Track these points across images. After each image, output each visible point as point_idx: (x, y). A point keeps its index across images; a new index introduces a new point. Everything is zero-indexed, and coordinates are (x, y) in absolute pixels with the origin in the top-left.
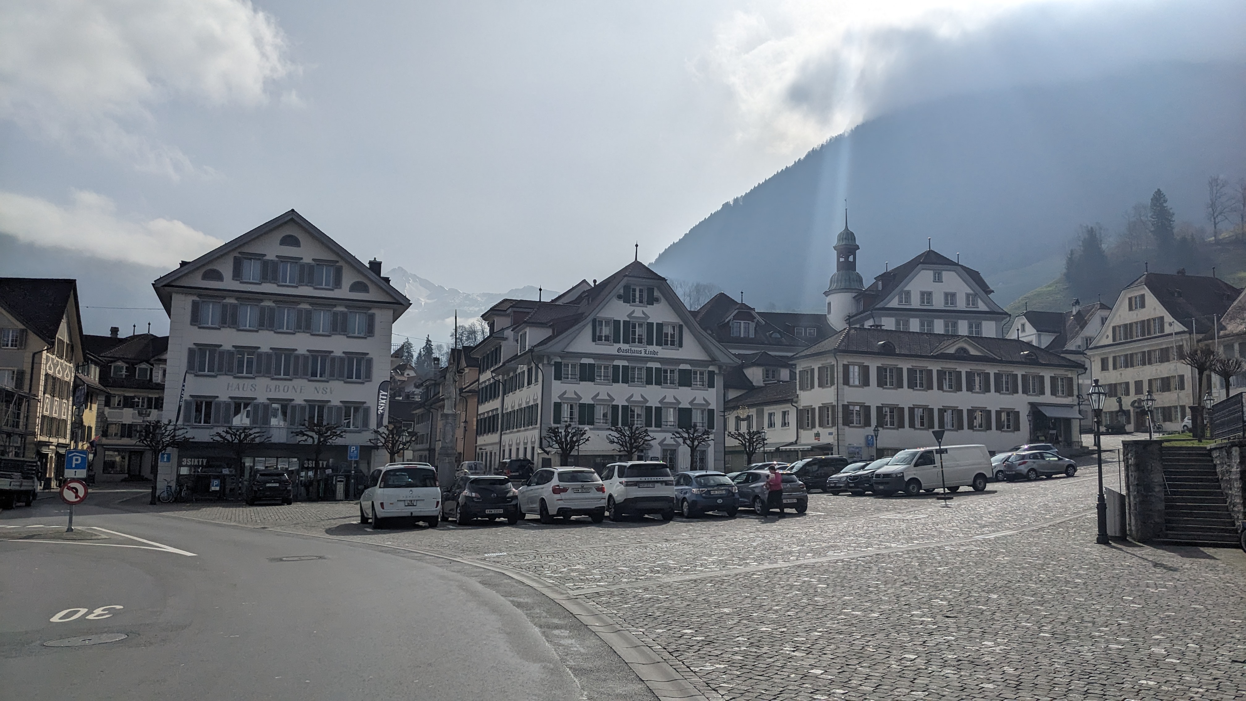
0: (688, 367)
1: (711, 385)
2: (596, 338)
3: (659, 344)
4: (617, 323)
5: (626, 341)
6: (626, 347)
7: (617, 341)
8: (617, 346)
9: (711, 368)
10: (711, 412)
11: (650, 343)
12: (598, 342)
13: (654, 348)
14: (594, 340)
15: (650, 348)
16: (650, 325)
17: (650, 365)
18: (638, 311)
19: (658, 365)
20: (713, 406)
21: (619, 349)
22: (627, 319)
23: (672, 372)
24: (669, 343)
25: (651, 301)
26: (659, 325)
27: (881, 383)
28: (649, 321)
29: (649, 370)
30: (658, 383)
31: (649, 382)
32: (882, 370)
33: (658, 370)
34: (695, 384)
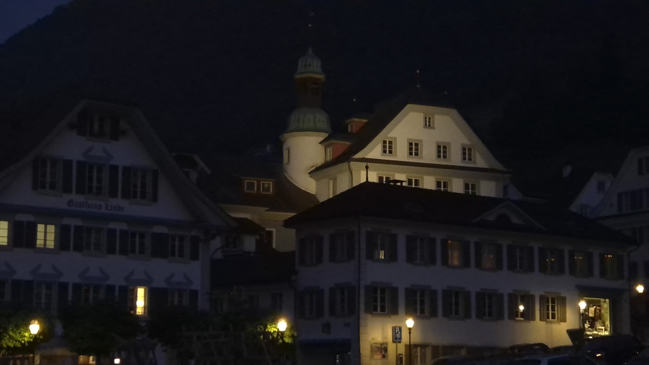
0: (162, 230)
1: (194, 256)
2: (38, 185)
3: (125, 196)
4: (68, 164)
5: (80, 191)
6: (79, 198)
7: (67, 190)
8: (67, 197)
9: (194, 233)
10: (194, 294)
11: (113, 194)
12: (40, 190)
13: (119, 201)
14: (35, 188)
15: (113, 202)
16: (114, 168)
17: (112, 225)
18: (98, 148)
19: (123, 226)
20: (196, 286)
21: (70, 202)
22: (82, 159)
23: (142, 236)
24: (139, 195)
25: (116, 134)
26: (126, 169)
27: (410, 258)
28: (113, 163)
29: (111, 233)
30: (124, 252)
31: (111, 250)
32: (410, 240)
33: (124, 233)
34: (173, 254)
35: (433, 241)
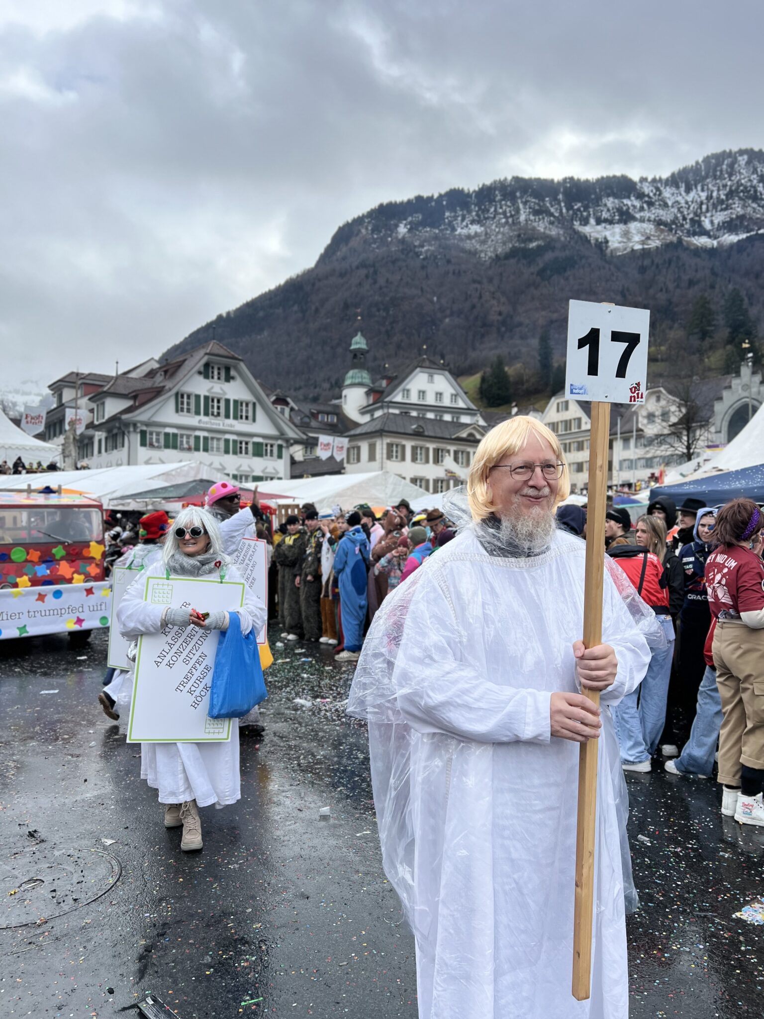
0: (259, 440)
1: (280, 456)
2: (179, 409)
3: (235, 418)
4: (198, 397)
5: (206, 414)
6: (205, 419)
7: (198, 413)
8: (197, 418)
9: (280, 442)
11: (227, 416)
12: (181, 413)
13: (231, 421)
14: (177, 411)
15: (228, 422)
16: (227, 401)
17: (227, 436)
18: (217, 388)
19: (235, 437)
20: (281, 475)
21: (200, 421)
22: (207, 394)
23: (247, 443)
24: (244, 417)
25: (228, 378)
26: (236, 402)
27: (414, 459)
28: (227, 397)
29: (227, 441)
30: (235, 453)
31: (227, 452)
32: (414, 449)
33: (235, 442)
34: (266, 455)
35: (427, 449)
